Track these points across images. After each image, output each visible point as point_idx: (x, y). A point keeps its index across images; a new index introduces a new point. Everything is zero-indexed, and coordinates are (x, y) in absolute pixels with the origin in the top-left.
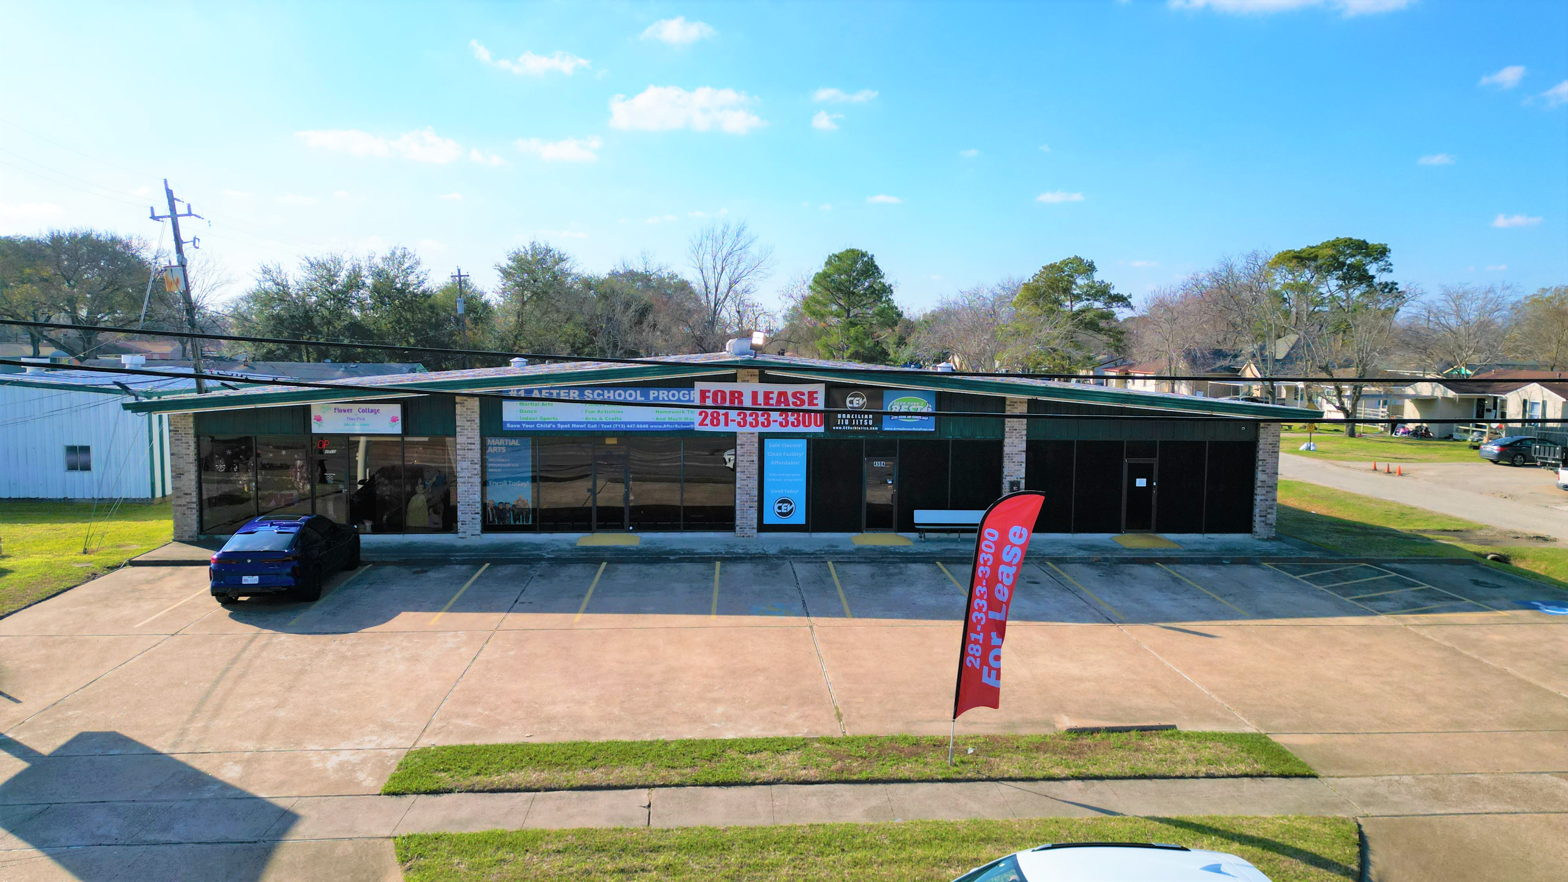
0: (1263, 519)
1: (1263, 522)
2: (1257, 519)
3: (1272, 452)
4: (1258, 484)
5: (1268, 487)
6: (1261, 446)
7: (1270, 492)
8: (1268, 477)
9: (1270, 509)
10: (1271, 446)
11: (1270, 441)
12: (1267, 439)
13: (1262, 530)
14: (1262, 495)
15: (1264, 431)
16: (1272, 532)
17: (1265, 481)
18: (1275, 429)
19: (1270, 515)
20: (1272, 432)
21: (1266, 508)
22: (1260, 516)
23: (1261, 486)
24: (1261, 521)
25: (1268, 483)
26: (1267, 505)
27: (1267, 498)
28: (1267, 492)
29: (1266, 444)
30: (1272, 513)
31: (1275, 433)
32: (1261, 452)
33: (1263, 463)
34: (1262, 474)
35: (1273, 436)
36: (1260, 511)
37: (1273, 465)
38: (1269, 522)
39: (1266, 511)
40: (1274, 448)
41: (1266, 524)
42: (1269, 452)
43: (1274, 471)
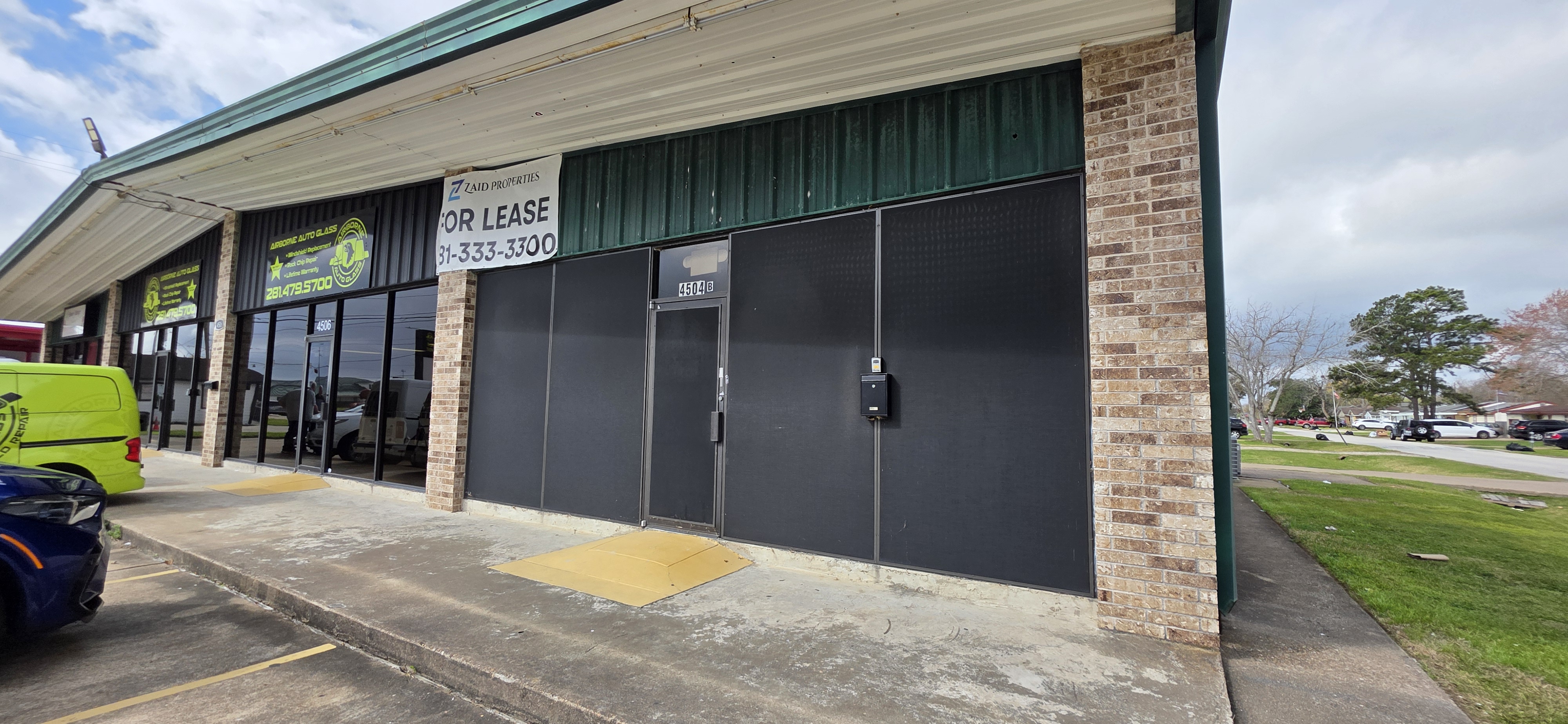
3: (1157, 207)
4: (1097, 361)
5: (1147, 373)
6: (1092, 190)
7: (1162, 399)
8: (1144, 326)
9: (1177, 483)
10: (1148, 178)
11: (1142, 157)
12: (1125, 149)
13: (1135, 588)
14: (1119, 412)
15: (1103, 118)
16: (1200, 609)
17: (1131, 348)
18: (1162, 99)
19: (1179, 518)
20: (1145, 114)
21: (1148, 479)
22: (1118, 517)
23: (1110, 373)
24: (1123, 543)
25: (1150, 358)
26: (1150, 464)
27: (1149, 430)
28: (1145, 398)
29: (1117, 175)
30: (1189, 510)
31: (1165, 117)
32: (1093, 216)
33: (1109, 262)
34: (1113, 313)
35: (1159, 131)
36: (1116, 491)
37: (1174, 267)
38: (1178, 552)
39: (1149, 492)
40: (1165, 187)
41: (1158, 562)
42: (1137, 209)
43: (1180, 294)
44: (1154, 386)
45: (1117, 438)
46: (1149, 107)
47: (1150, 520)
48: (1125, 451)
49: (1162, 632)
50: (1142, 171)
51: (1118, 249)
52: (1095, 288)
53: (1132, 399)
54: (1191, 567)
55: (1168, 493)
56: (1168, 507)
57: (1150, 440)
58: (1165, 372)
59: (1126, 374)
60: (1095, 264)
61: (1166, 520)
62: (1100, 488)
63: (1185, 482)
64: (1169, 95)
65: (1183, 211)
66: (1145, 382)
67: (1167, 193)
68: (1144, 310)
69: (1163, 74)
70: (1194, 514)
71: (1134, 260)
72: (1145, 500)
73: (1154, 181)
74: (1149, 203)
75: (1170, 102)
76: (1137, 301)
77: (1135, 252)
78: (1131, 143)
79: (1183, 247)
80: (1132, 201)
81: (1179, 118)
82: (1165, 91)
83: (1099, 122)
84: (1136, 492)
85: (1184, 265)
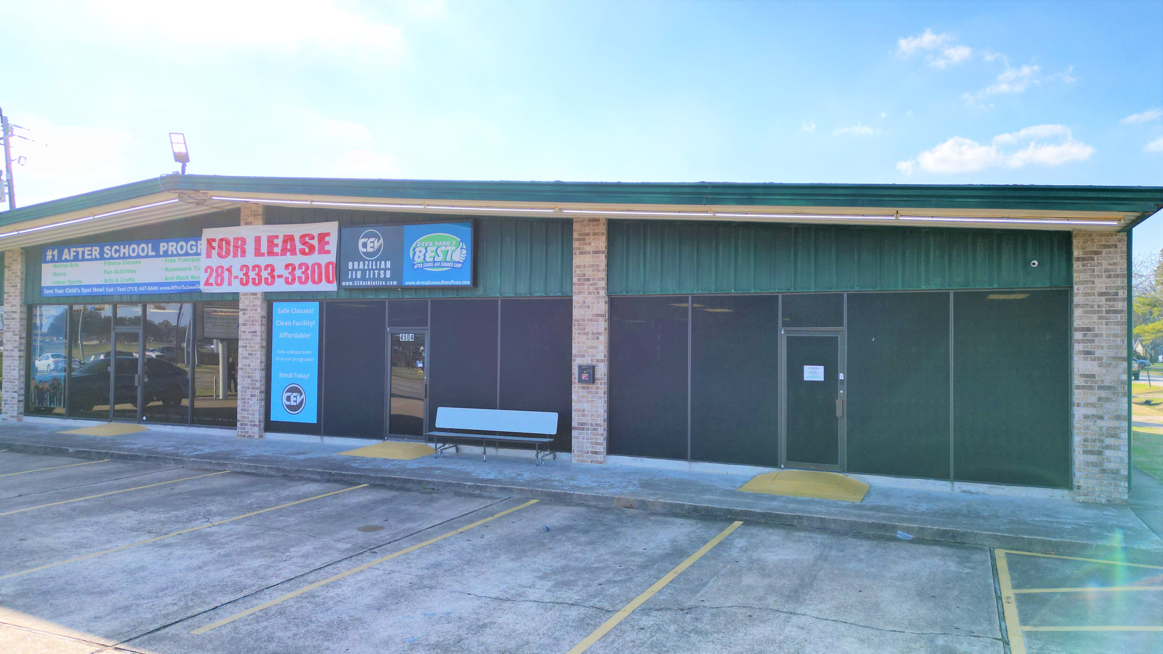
0: (1093, 458)
1: (1094, 465)
2: (1079, 458)
3: (1107, 312)
4: (1077, 381)
5: (1101, 388)
6: (1077, 299)
7: (1107, 400)
8: (1100, 366)
9: (1112, 437)
10: (1104, 298)
11: (1101, 288)
12: (1093, 283)
13: (1092, 482)
14: (1088, 405)
15: (1083, 266)
16: (1120, 489)
17: (1093, 376)
18: (1111, 262)
19: (1112, 452)
20: (1103, 267)
21: (1099, 435)
22: (1086, 452)
23: (1083, 387)
24: (1087, 464)
25: (1102, 381)
26: (1101, 428)
27: (1100, 413)
28: (1100, 399)
29: (1089, 295)
30: (1117, 448)
31: (1112, 270)
32: (1077, 313)
33: (1085, 335)
34: (1086, 359)
35: (1109, 276)
36: (1085, 440)
37: (1114, 341)
38: (1112, 466)
39: (1101, 441)
40: (1112, 303)
41: (1103, 471)
42: (1099, 312)
43: (1116, 353)
44: (1103, 394)
45: (1086, 417)
46: (1105, 265)
47: (1100, 453)
48: (1090, 423)
49: (1104, 501)
50: (1101, 294)
51: (1089, 329)
52: (1077, 347)
53: (1093, 399)
54: (1117, 472)
55: (1109, 441)
56: (1108, 447)
57: (1101, 418)
58: (1109, 388)
59: (1091, 388)
60: (1077, 336)
61: (1108, 453)
62: (1077, 439)
63: (1115, 436)
64: (1115, 261)
65: (1119, 315)
66: (1099, 392)
67: (1112, 306)
68: (1100, 359)
69: (1112, 250)
70: (1119, 450)
71: (1096, 336)
72: (1098, 444)
73: (1107, 300)
74: (1104, 310)
75: (1115, 264)
76: (1097, 355)
77: (1096, 332)
78: (1096, 280)
79: (1119, 332)
80: (1096, 308)
81: (1119, 272)
82: (1112, 258)
83: (1081, 267)
84: (1094, 441)
85: (1119, 340)
